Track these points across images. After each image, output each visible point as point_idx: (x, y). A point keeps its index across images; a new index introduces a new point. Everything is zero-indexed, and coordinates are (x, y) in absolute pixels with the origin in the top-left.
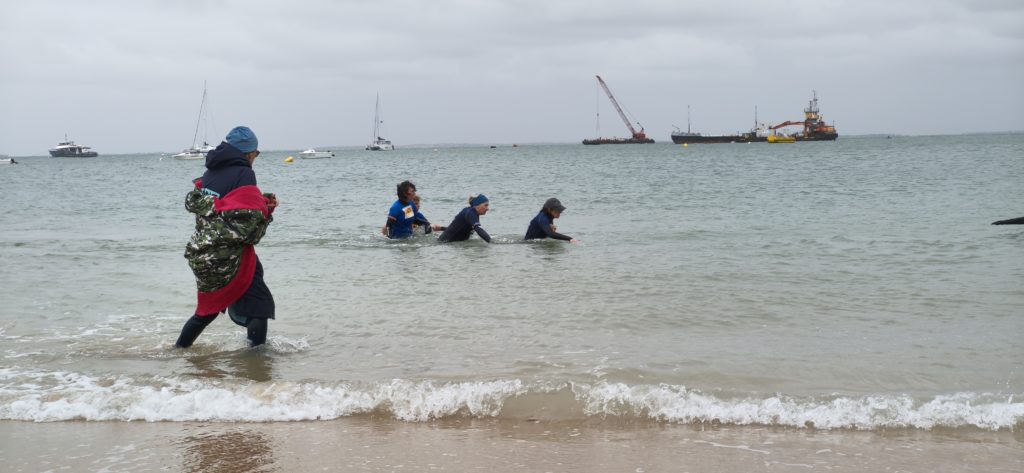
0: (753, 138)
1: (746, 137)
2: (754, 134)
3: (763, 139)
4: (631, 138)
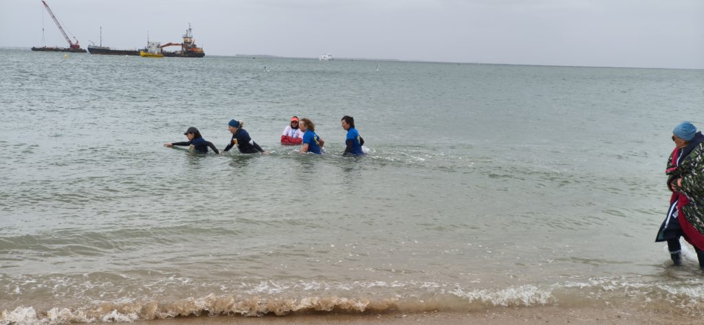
2: (147, 50)
4: (69, 47)
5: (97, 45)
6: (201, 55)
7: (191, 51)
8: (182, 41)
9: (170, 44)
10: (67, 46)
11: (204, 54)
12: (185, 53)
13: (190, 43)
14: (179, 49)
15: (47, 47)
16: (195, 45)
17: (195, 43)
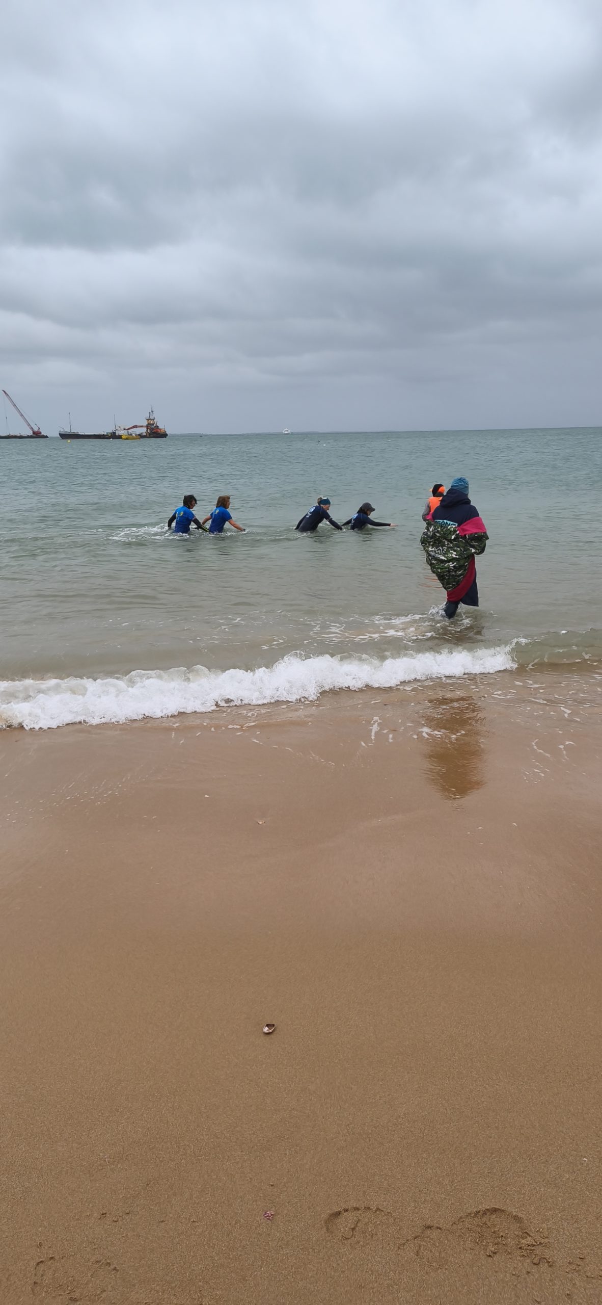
0: (114, 436)
1: (110, 435)
2: (114, 433)
3: (120, 437)
4: (32, 434)
5: (67, 430)
6: (164, 435)
7: (155, 433)
8: (145, 423)
9: (135, 427)
10: (30, 433)
11: (167, 435)
12: (149, 434)
13: (153, 424)
14: (143, 431)
15: (11, 434)
16: (158, 426)
17: (158, 425)
